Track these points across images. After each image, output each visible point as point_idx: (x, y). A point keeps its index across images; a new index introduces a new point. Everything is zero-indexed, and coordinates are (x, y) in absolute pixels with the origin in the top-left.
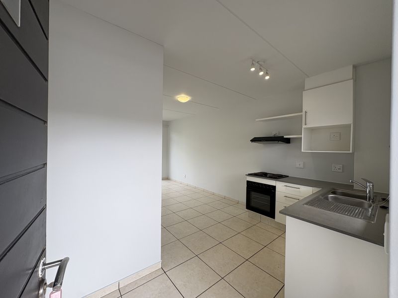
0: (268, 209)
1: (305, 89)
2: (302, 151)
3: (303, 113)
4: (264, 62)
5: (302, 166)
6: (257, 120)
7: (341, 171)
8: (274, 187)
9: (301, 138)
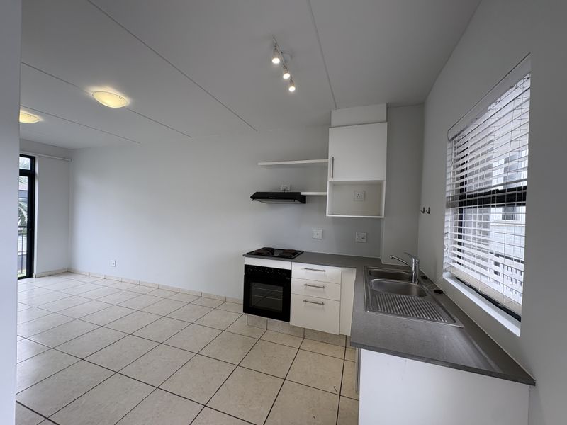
0: (280, 308)
1: (332, 125)
2: (327, 215)
3: (329, 161)
4: (291, 57)
5: (320, 236)
6: (259, 164)
7: (365, 241)
8: (289, 273)
9: (326, 196)
